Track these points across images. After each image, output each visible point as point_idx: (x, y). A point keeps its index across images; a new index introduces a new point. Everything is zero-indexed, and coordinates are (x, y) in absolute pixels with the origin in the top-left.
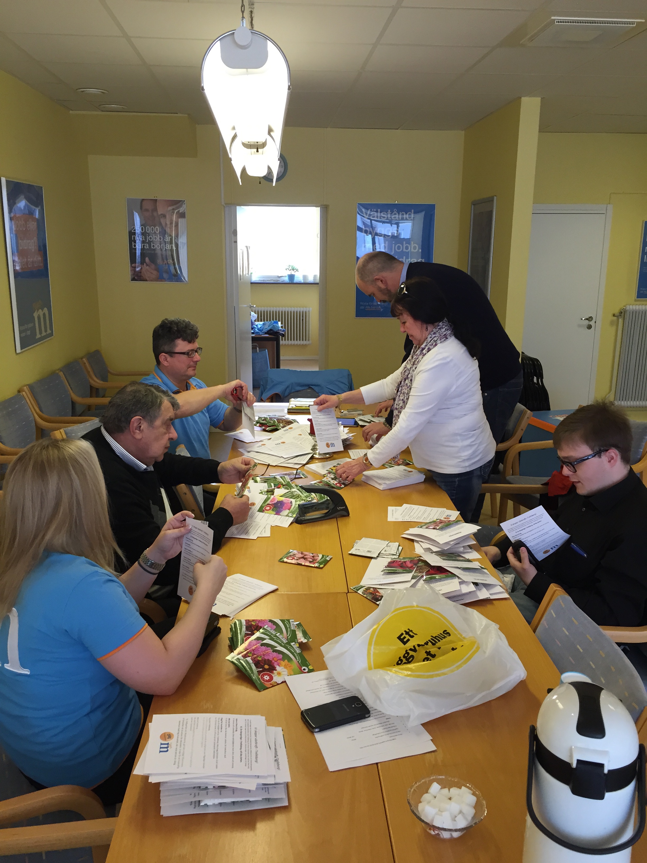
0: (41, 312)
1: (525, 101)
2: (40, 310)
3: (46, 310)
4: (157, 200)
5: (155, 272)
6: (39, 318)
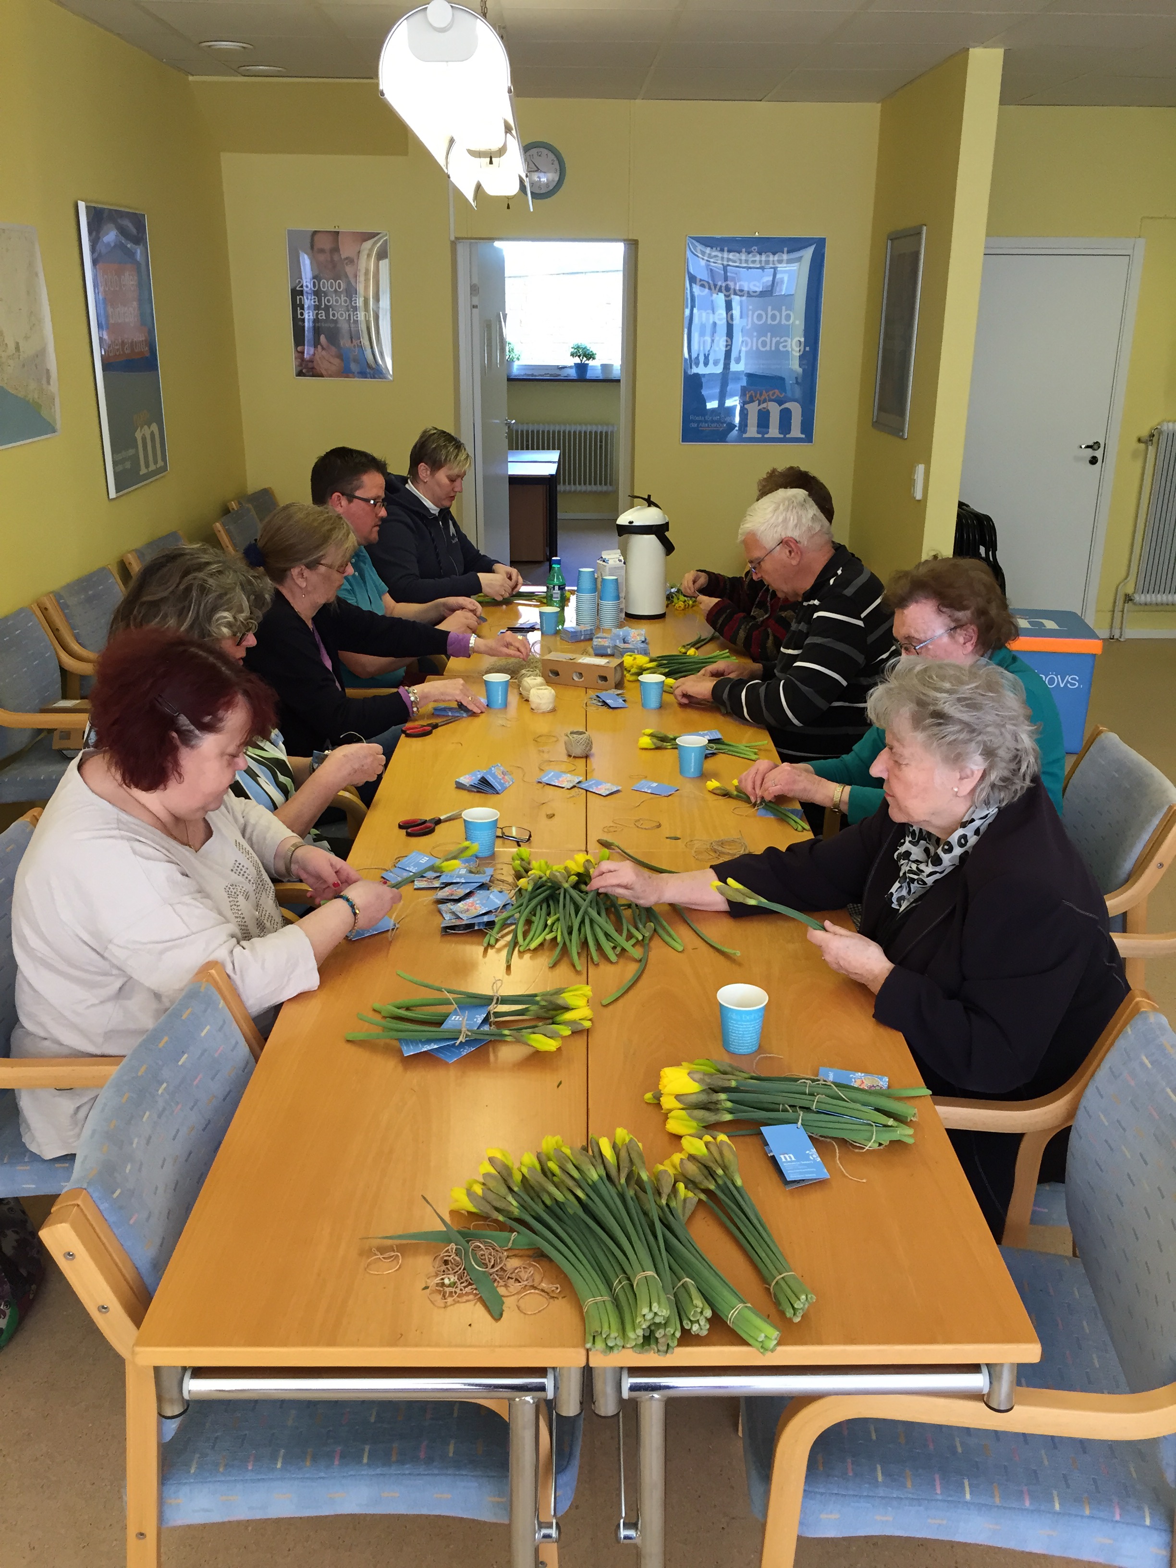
0: (147, 431)
1: (976, 54)
2: (146, 427)
3: (154, 427)
4: (338, 233)
5: (336, 361)
6: (144, 439)
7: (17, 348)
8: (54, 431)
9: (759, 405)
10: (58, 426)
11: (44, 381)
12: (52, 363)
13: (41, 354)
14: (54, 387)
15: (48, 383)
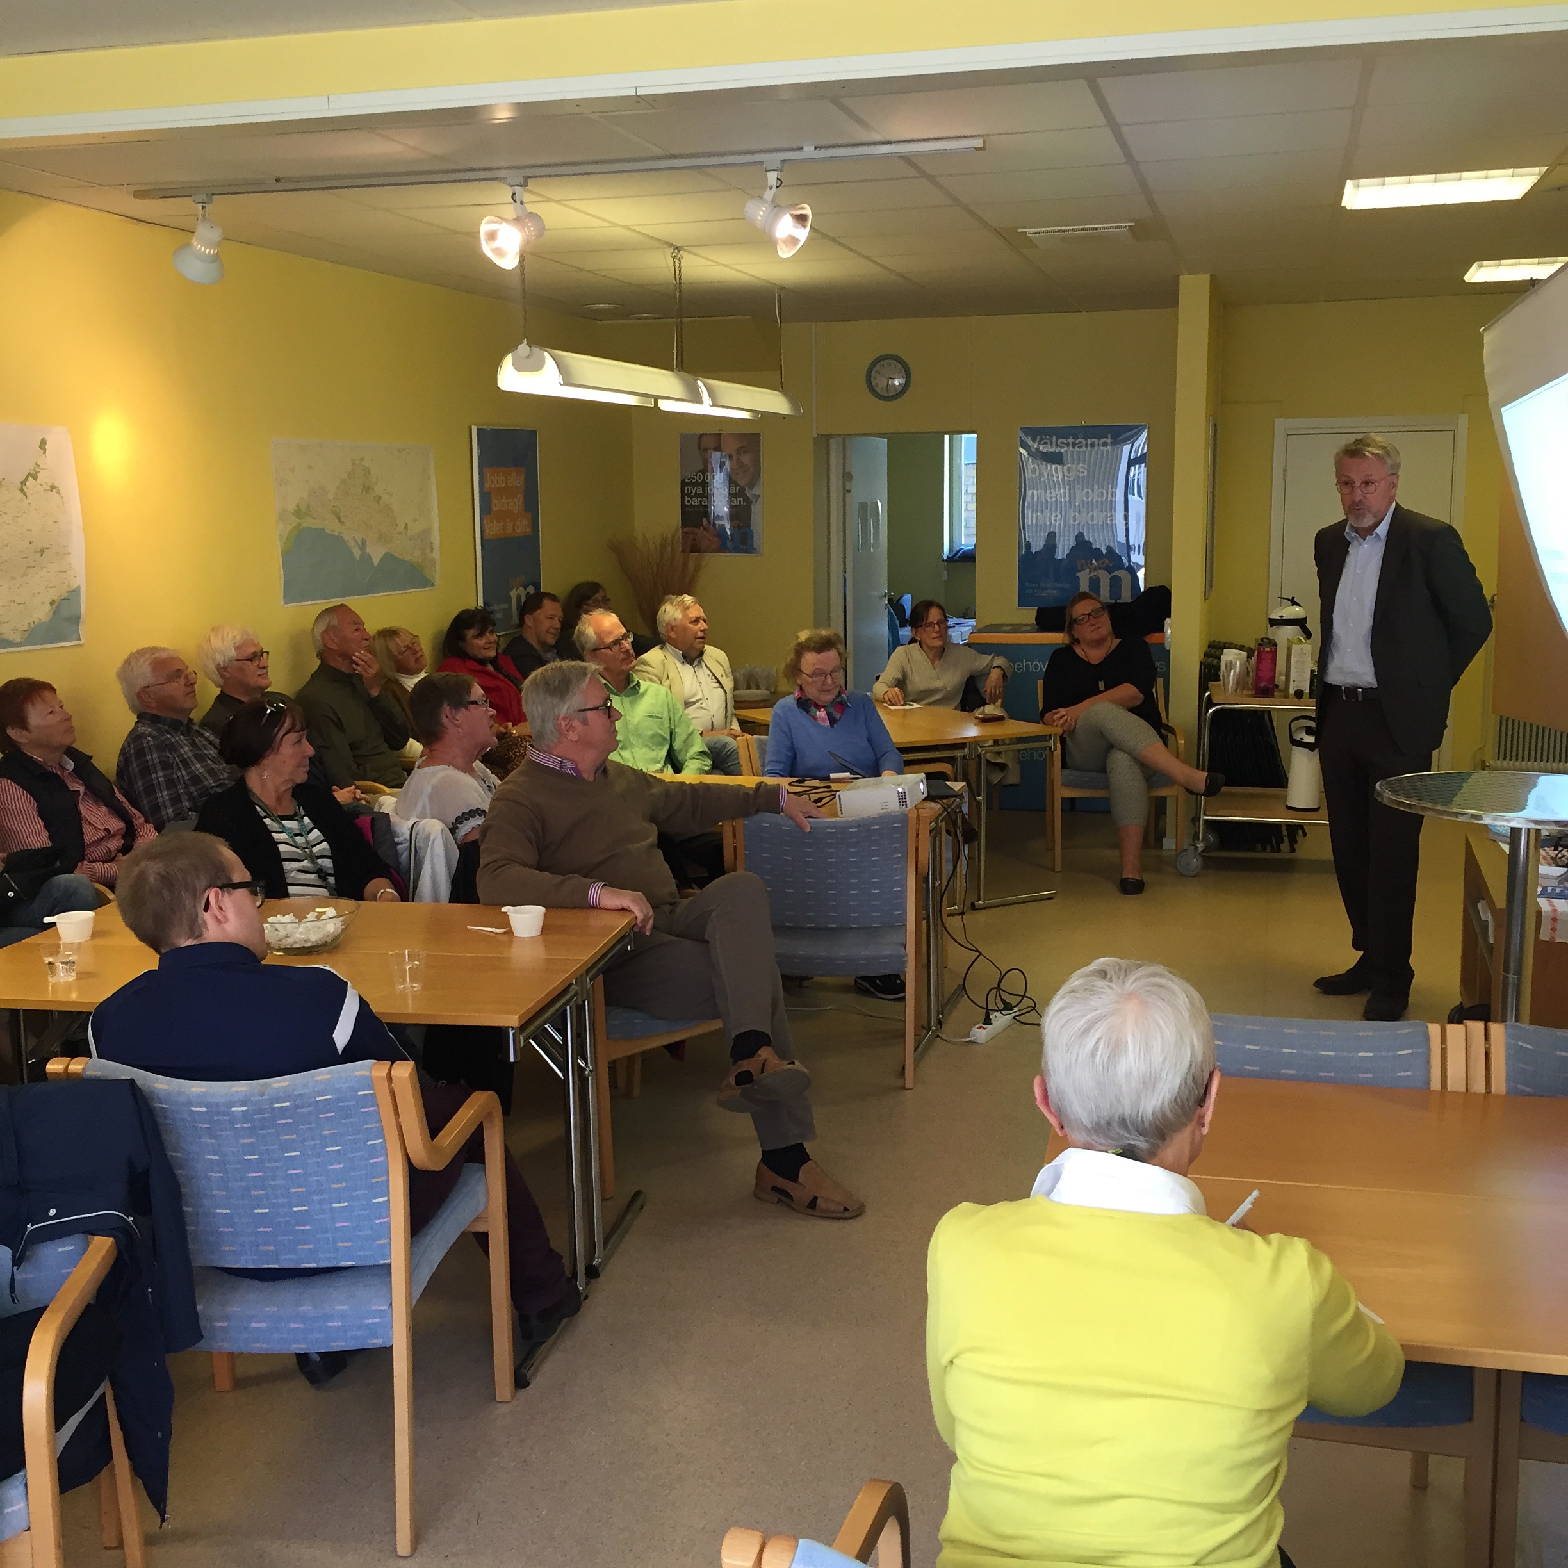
1: (1186, 281)
2: (522, 588)
4: (721, 434)
5: (715, 540)
7: (406, 527)
8: (433, 585)
9: (1090, 572)
10: (436, 583)
11: (428, 551)
12: (436, 538)
13: (428, 531)
14: (436, 555)
15: (432, 551)
